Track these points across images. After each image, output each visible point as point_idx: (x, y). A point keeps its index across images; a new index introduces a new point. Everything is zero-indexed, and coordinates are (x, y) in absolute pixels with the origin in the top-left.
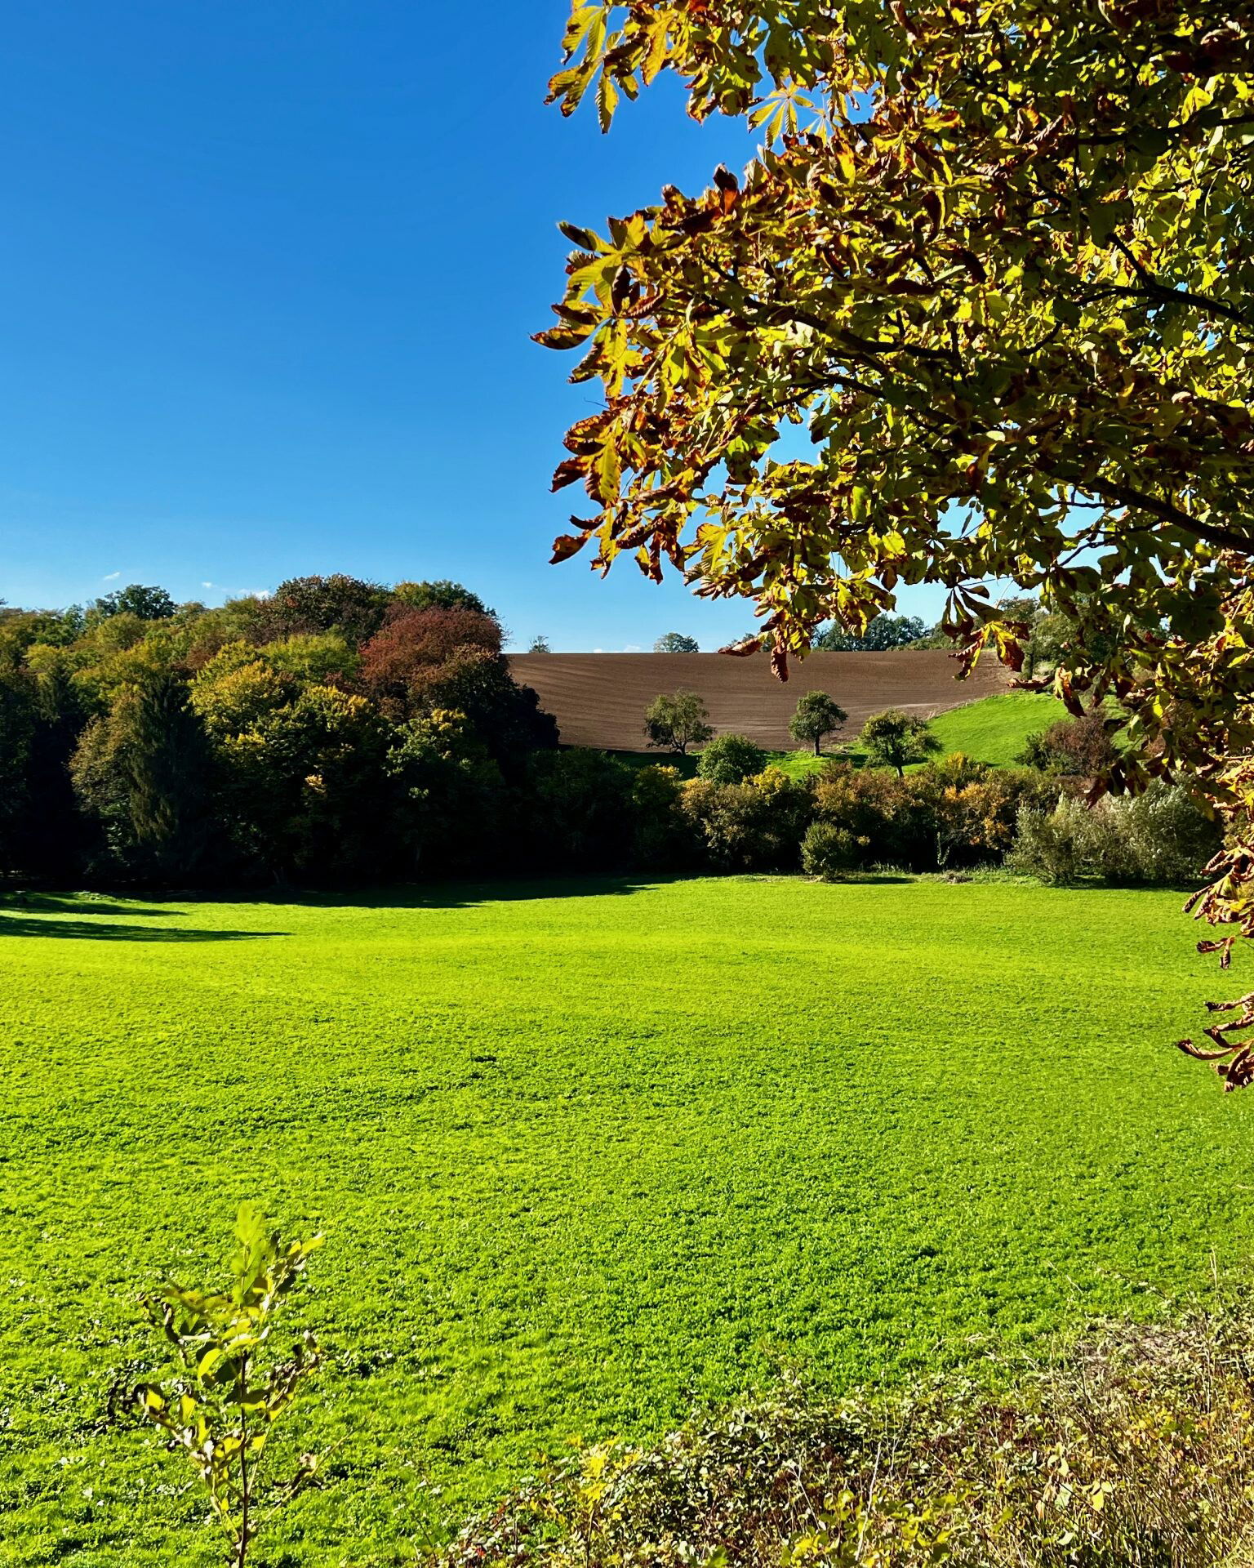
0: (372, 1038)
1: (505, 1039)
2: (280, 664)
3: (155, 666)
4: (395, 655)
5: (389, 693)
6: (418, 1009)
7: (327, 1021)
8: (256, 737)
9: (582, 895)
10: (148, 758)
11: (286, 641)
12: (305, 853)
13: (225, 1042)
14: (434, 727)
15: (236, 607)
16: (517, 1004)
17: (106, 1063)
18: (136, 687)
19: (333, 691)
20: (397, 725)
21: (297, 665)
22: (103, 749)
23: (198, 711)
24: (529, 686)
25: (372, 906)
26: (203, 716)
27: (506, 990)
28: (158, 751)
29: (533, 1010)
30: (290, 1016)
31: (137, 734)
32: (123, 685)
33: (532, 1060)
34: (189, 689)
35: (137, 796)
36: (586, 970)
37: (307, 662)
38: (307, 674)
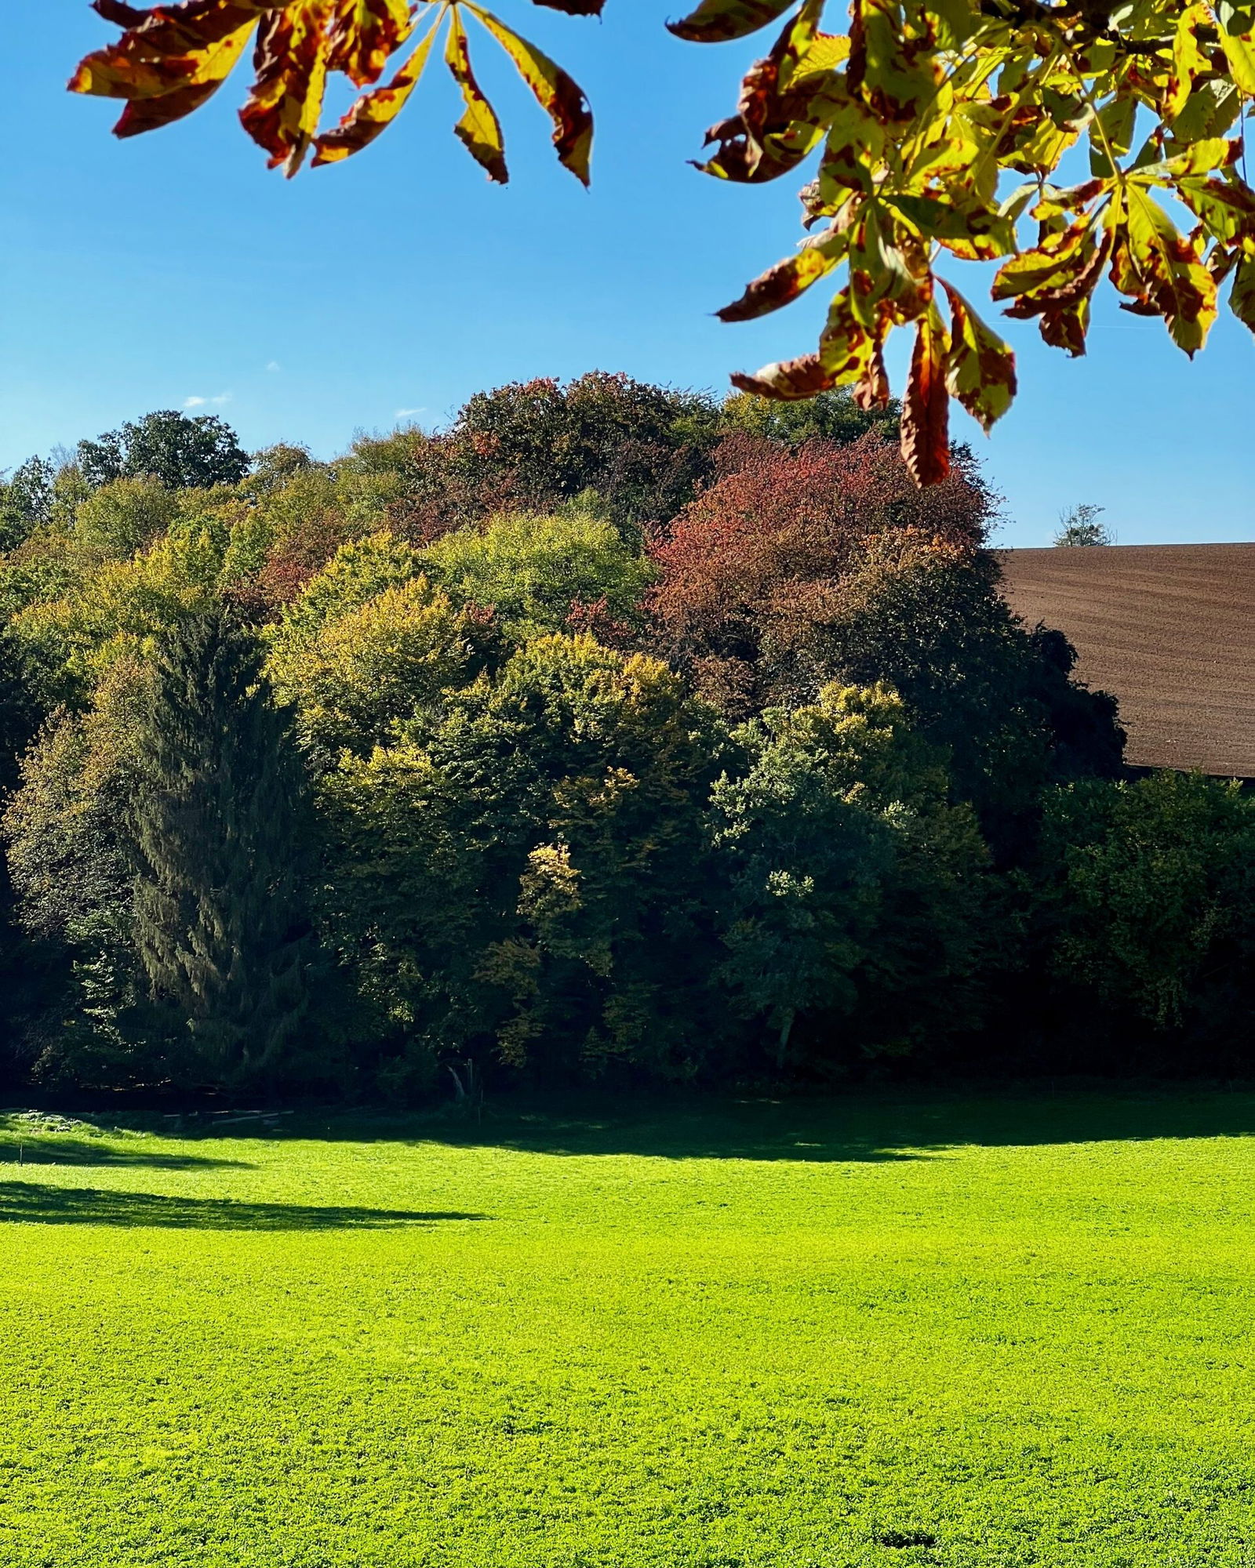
0: (640, 1475)
1: (959, 1490)
2: (468, 582)
3: (188, 596)
4: (733, 557)
5: (714, 644)
6: (753, 1408)
7: (537, 1430)
8: (410, 756)
9: (1183, 1134)
10: (174, 805)
11: (482, 533)
12: (524, 1028)
13: (294, 1476)
14: (824, 728)
15: (376, 456)
16: (999, 1403)
17: (18, 1519)
18: (149, 642)
19: (585, 646)
20: (734, 721)
21: (509, 585)
22: (74, 785)
23: (282, 698)
24: (1052, 624)
25: (676, 1154)
26: (292, 710)
27: (973, 1367)
28: (195, 788)
29: (1035, 1421)
30: (450, 1416)
31: (149, 749)
32: (119, 639)
33: (1024, 1548)
34: (264, 645)
35: (150, 891)
36: (1175, 1324)
37: (527, 576)
38: (528, 602)
